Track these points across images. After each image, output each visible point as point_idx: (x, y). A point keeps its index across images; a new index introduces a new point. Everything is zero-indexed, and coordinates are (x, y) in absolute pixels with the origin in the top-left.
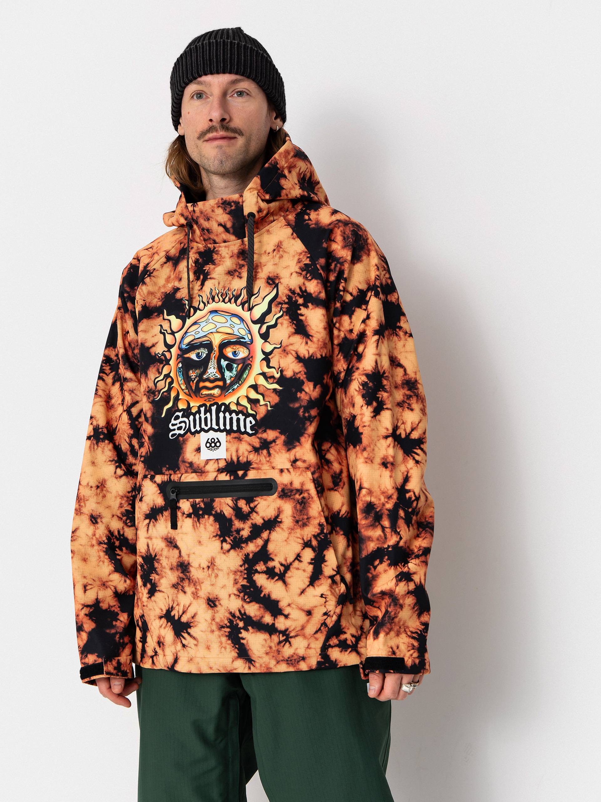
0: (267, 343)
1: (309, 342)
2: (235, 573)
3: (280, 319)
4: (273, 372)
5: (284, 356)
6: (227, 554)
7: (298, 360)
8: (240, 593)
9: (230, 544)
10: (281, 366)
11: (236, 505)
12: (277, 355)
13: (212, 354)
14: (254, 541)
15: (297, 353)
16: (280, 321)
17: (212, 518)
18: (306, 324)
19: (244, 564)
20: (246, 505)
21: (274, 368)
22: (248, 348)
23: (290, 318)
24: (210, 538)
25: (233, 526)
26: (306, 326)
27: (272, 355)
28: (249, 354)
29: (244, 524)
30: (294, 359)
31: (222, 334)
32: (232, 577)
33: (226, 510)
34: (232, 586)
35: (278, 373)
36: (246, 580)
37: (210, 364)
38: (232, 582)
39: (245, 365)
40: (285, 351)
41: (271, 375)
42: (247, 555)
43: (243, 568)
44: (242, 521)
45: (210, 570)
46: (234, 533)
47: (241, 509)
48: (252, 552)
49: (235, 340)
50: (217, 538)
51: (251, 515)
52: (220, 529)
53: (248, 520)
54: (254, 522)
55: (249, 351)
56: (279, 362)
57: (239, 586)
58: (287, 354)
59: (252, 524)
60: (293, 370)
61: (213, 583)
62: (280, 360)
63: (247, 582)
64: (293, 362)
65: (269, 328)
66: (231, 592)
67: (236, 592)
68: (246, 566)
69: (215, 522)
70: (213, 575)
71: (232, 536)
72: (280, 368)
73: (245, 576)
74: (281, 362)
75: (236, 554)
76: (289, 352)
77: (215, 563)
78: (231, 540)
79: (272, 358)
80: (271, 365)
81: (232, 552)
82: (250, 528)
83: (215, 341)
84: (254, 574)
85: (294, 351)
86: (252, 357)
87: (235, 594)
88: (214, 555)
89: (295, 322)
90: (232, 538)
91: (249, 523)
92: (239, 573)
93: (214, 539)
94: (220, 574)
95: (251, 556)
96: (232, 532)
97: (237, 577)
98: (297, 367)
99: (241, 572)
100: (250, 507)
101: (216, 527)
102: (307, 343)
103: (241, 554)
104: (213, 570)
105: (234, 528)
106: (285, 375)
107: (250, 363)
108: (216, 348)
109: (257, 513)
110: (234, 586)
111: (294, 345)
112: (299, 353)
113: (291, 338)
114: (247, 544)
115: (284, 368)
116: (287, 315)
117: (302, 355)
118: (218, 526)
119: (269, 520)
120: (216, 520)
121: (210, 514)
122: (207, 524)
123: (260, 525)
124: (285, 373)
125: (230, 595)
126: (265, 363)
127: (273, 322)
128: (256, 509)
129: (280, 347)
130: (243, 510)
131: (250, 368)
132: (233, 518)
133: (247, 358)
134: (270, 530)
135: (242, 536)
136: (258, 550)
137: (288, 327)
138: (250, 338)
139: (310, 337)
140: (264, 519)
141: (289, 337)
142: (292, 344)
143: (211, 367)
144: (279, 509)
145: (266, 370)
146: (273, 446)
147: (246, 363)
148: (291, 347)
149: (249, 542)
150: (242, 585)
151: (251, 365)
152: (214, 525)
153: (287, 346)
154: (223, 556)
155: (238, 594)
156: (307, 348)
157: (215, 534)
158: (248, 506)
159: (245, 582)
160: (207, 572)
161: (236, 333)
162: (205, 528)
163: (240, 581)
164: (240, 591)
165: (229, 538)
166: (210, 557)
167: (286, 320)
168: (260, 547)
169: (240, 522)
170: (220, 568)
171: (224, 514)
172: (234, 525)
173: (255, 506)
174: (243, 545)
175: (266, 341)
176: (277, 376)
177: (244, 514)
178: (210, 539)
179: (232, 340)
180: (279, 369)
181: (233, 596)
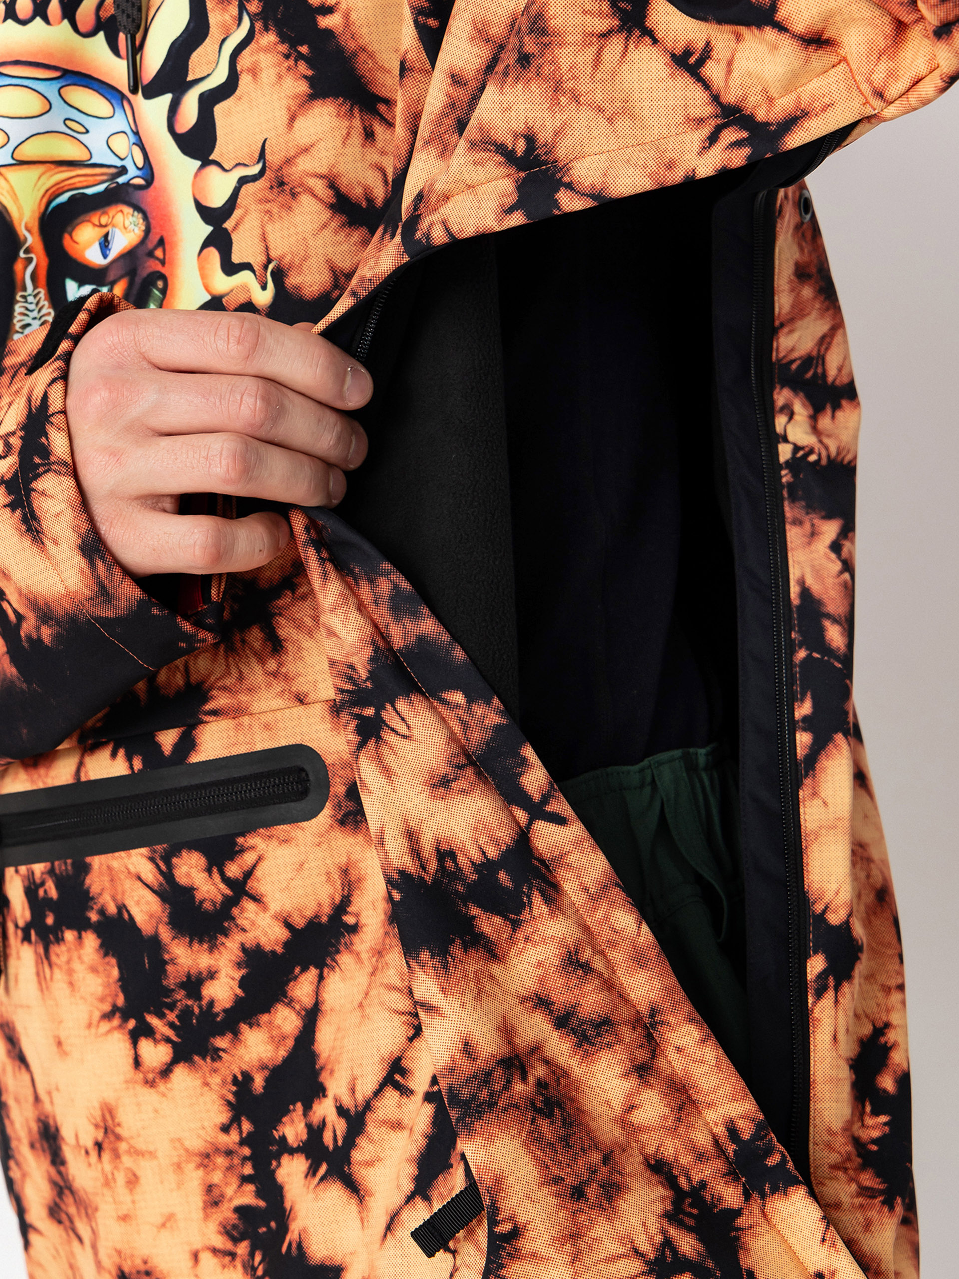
0: (213, 170)
1: (379, 129)
2: (205, 1158)
3: (246, 53)
4: (245, 288)
5: (282, 206)
6: (162, 1087)
7: (344, 218)
8: (236, 1240)
9: (168, 1040)
10: (273, 254)
11: (168, 876)
12: (253, 207)
13: (19, 266)
14: (265, 1018)
15: (332, 184)
16: (245, 60)
17: (91, 941)
18: (351, 45)
19: (235, 1120)
20: (209, 871)
21: (247, 266)
22: (137, 208)
23: (283, 38)
24: (89, 1026)
25: (170, 968)
26: (354, 55)
27: (237, 213)
28: (148, 231)
29: (211, 950)
30: (326, 215)
31: (41, 169)
32: (195, 1178)
33: (138, 903)
34: (201, 1214)
35: (264, 288)
36: (250, 1188)
37: (18, 309)
38: (197, 1199)
39: (138, 280)
40: (282, 184)
41: (242, 299)
42: (243, 1082)
43: (234, 1137)
44: (201, 942)
45: (106, 1156)
46: (180, 995)
47: (189, 891)
48: (263, 1067)
49: (101, 188)
50: (116, 1022)
51: (235, 911)
52: (125, 982)
53: (226, 933)
54: (249, 939)
55: (146, 218)
56: (264, 239)
57: (226, 1212)
58: (294, 195)
59: (244, 948)
60: (329, 261)
61: (124, 1210)
62: (269, 228)
63: (259, 1194)
64: (324, 226)
65: (209, 101)
66: (198, 1245)
67: (220, 1241)
68: (247, 1126)
69: (106, 955)
70: (121, 1178)
71: (172, 1007)
72: (269, 261)
73: (248, 1170)
74: (271, 238)
75: (198, 1082)
76: (301, 185)
77: (118, 1130)
78: (172, 1025)
79: (235, 228)
80: (236, 259)
81: (180, 1073)
82: (239, 965)
83: (20, 208)
84: (278, 1156)
85: (322, 177)
86: (161, 242)
87: (215, 1251)
88: (110, 1096)
89: (304, 49)
90: (172, 1016)
91: (231, 948)
92: (220, 1160)
93: (105, 1026)
94: (146, 1169)
95: (259, 1082)
96: (169, 992)
97: (217, 1177)
98: (345, 247)
99: (229, 1153)
100: (226, 880)
101: (109, 976)
102: (369, 135)
103: (215, 1080)
104: (117, 1155)
105: (173, 975)
106: (298, 288)
107: (159, 267)
108: (31, 239)
109: (256, 899)
110: (206, 1217)
111: (314, 151)
112: (343, 183)
113: (300, 123)
114: (236, 1033)
115: (287, 260)
116: (266, 29)
117: (357, 193)
118: (116, 973)
119: (313, 924)
120: (107, 948)
121: (81, 925)
122: (77, 965)
123: (279, 949)
124: (293, 280)
125: (196, 1256)
126: (214, 255)
127: (220, 77)
128: (251, 885)
129: (262, 173)
130: (199, 896)
131: (164, 291)
132: (165, 934)
133: (141, 252)
134: (321, 966)
135: (211, 1003)
136: (282, 1053)
137: (280, 77)
138: (140, 162)
139: (382, 108)
140: (288, 925)
141: (292, 119)
142: (306, 150)
143: (28, 320)
144: (345, 872)
145: (222, 283)
146: (286, 607)
147: (144, 273)
148: (304, 164)
149: (244, 1027)
150: (239, 1210)
151: (164, 278)
152: (101, 969)
153: (289, 161)
154: (148, 1096)
155: (229, 1245)
156: (373, 156)
157: (107, 1007)
158: (217, 877)
159: (248, 1197)
160: (100, 1167)
161: (101, 156)
162: (71, 984)
163: (229, 1191)
164: (233, 1233)
165: (161, 1016)
166: (97, 1105)
167: (266, 50)
168: (290, 1043)
169: (196, 946)
170: (141, 1145)
171: (131, 918)
172: (173, 961)
173: (249, 874)
174: (221, 1042)
175: (206, 162)
176: (264, 297)
177: (206, 912)
178: (93, 1030)
179: (90, 191)
180: (266, 267)
181: (207, 1258)
